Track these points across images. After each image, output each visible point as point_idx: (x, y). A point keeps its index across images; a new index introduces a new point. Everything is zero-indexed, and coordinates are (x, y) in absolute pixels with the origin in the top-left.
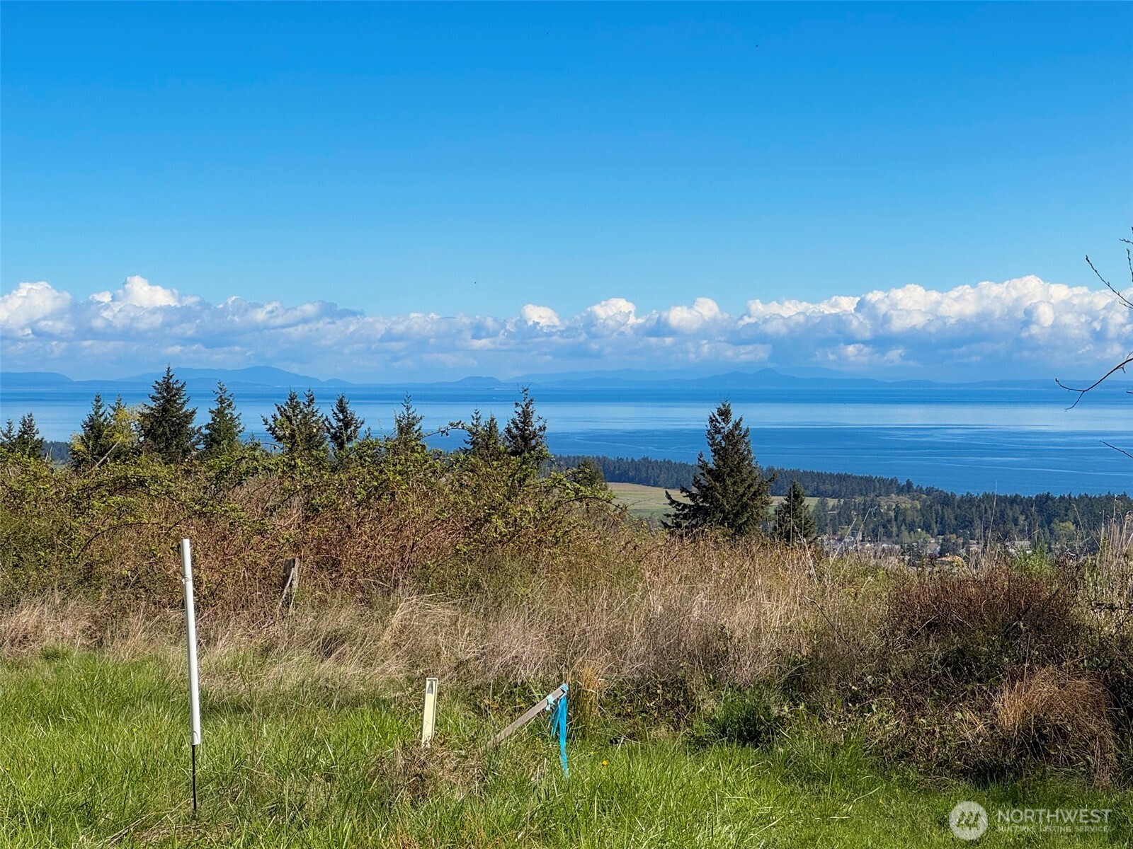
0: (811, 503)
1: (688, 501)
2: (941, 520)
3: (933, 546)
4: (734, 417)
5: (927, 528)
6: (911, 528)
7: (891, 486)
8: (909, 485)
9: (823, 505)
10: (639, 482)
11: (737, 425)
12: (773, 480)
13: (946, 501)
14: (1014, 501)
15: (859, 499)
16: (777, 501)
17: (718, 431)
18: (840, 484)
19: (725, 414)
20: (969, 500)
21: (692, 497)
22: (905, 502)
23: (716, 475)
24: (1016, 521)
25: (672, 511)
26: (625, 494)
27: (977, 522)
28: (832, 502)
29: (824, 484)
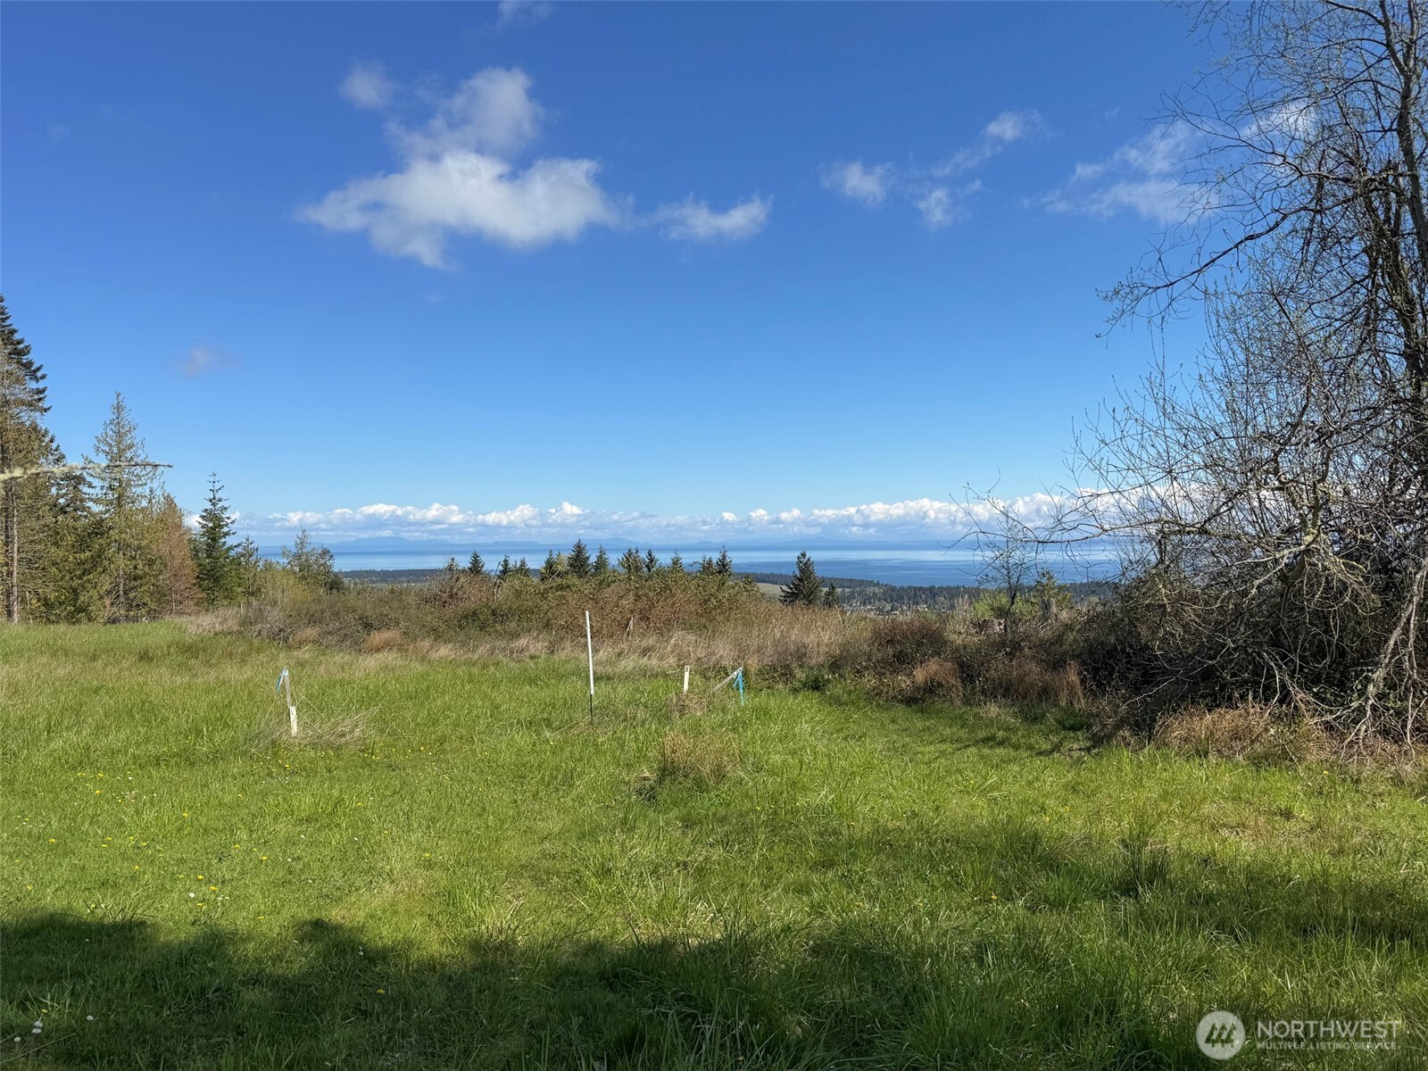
0: (839, 590)
1: (789, 590)
2: (891, 596)
3: (888, 607)
4: (807, 557)
5: (886, 600)
6: (879, 600)
7: (871, 583)
8: (878, 583)
9: (844, 591)
10: (770, 583)
11: (809, 560)
12: (823, 581)
13: (893, 589)
14: (921, 589)
15: (858, 589)
16: (826, 590)
17: (801, 562)
18: (851, 583)
19: (804, 555)
20: (902, 588)
21: (791, 588)
22: (877, 590)
23: (801, 580)
24: (921, 597)
25: (783, 594)
26: (764, 588)
27: (905, 598)
28: (847, 590)
29: (844, 583)
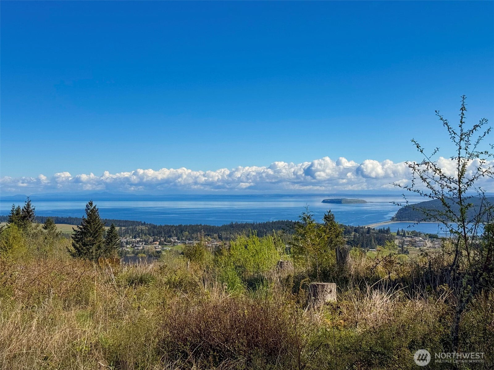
0: (117, 228)
1: (80, 230)
2: (153, 232)
3: (151, 239)
4: (94, 205)
5: (150, 235)
6: (145, 235)
7: (139, 223)
8: (145, 223)
9: (121, 229)
10: (68, 224)
11: (95, 207)
12: (106, 223)
13: (155, 227)
14: (172, 226)
15: (131, 227)
16: (107, 228)
17: (89, 209)
18: (125, 223)
19: (91, 204)
20: (161, 226)
21: (81, 228)
22: (144, 228)
23: (88, 222)
24: (173, 232)
25: (74, 233)
26: (60, 228)
27: (163, 233)
28: (123, 228)
29: (121, 223)
